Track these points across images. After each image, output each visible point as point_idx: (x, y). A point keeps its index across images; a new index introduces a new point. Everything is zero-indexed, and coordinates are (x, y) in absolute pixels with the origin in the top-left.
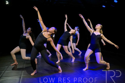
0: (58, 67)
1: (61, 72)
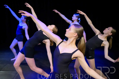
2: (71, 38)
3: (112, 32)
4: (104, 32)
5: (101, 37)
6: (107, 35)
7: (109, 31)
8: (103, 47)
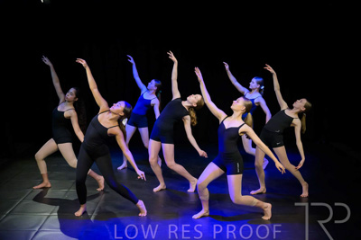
0: (136, 202)
1: (144, 213)
2: (238, 111)
3: (305, 106)
4: (294, 105)
5: (289, 113)
6: (298, 110)
7: (301, 104)
8: (293, 128)
